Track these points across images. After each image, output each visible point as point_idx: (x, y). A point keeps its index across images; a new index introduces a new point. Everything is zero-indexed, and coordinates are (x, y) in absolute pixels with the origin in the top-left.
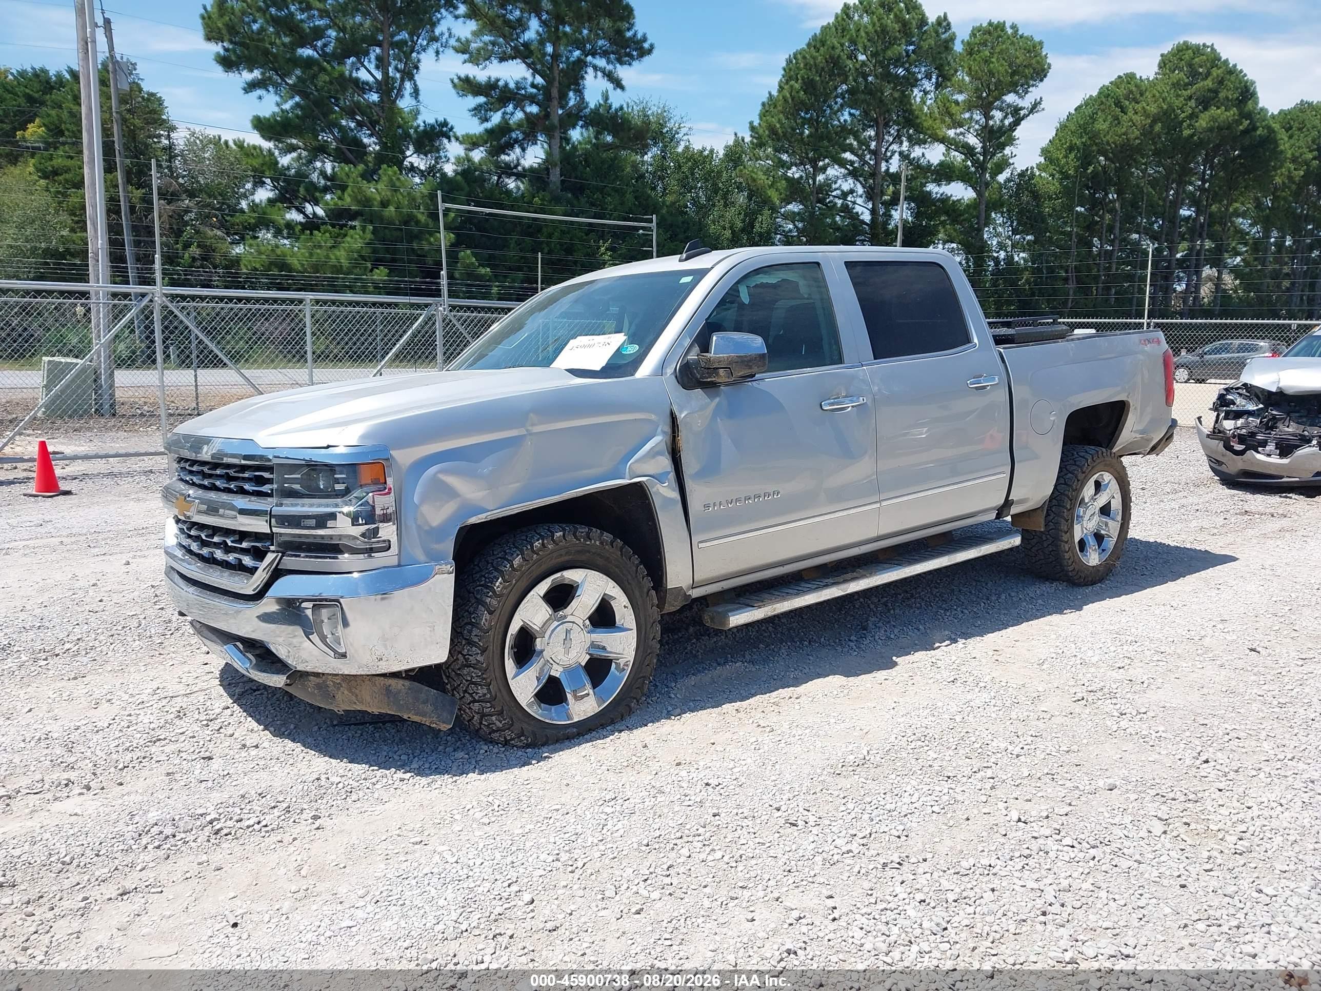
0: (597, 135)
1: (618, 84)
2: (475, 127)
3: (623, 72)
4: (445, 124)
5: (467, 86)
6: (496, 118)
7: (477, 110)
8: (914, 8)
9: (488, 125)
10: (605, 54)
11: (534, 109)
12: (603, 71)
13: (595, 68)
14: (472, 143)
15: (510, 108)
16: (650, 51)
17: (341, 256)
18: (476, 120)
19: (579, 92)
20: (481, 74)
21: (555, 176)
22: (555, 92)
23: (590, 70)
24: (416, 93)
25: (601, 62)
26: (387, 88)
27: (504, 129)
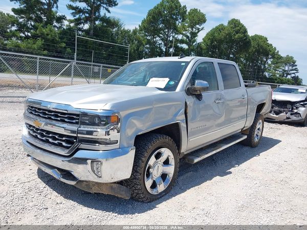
0: (103, 23)
1: (109, 11)
2: (72, 18)
3: (110, 9)
4: (64, 16)
5: (70, 7)
6: (77, 16)
7: (73, 13)
8: (178, 2)
9: (75, 18)
10: (106, 4)
11: (87, 15)
12: (105, 8)
13: (103, 7)
14: (71, 21)
15: (81, 14)
16: (117, 5)
17: (35, 46)
18: (72, 16)
19: (99, 12)
20: (74, 5)
21: (92, 32)
22: (93, 12)
23: (102, 7)
24: (57, 7)
25: (105, 6)
26: (50, 5)
27: (79, 19)
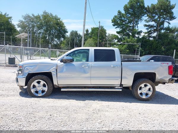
1: (169, 23)
2: (146, 31)
4: (142, 31)
5: (146, 26)
6: (149, 30)
7: (147, 29)
10: (168, 19)
11: (155, 28)
12: (167, 22)
13: (166, 22)
14: (146, 33)
15: (152, 28)
16: (176, 18)
17: (123, 48)
19: (163, 25)
20: (148, 24)
21: (157, 37)
22: (159, 26)
23: (165, 22)
24: (138, 27)
25: (167, 21)
26: (133, 27)
